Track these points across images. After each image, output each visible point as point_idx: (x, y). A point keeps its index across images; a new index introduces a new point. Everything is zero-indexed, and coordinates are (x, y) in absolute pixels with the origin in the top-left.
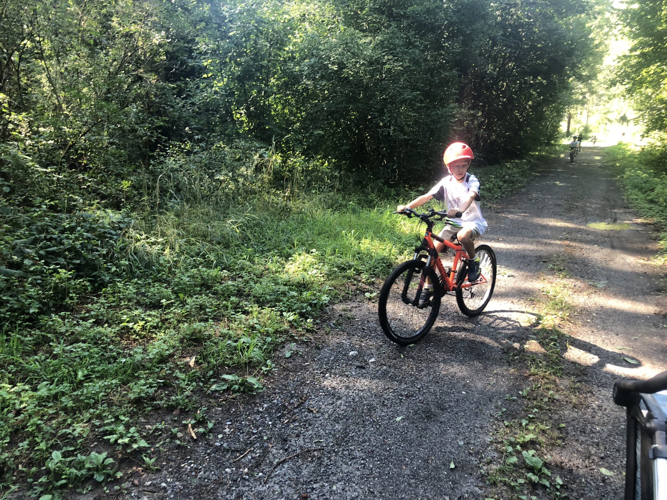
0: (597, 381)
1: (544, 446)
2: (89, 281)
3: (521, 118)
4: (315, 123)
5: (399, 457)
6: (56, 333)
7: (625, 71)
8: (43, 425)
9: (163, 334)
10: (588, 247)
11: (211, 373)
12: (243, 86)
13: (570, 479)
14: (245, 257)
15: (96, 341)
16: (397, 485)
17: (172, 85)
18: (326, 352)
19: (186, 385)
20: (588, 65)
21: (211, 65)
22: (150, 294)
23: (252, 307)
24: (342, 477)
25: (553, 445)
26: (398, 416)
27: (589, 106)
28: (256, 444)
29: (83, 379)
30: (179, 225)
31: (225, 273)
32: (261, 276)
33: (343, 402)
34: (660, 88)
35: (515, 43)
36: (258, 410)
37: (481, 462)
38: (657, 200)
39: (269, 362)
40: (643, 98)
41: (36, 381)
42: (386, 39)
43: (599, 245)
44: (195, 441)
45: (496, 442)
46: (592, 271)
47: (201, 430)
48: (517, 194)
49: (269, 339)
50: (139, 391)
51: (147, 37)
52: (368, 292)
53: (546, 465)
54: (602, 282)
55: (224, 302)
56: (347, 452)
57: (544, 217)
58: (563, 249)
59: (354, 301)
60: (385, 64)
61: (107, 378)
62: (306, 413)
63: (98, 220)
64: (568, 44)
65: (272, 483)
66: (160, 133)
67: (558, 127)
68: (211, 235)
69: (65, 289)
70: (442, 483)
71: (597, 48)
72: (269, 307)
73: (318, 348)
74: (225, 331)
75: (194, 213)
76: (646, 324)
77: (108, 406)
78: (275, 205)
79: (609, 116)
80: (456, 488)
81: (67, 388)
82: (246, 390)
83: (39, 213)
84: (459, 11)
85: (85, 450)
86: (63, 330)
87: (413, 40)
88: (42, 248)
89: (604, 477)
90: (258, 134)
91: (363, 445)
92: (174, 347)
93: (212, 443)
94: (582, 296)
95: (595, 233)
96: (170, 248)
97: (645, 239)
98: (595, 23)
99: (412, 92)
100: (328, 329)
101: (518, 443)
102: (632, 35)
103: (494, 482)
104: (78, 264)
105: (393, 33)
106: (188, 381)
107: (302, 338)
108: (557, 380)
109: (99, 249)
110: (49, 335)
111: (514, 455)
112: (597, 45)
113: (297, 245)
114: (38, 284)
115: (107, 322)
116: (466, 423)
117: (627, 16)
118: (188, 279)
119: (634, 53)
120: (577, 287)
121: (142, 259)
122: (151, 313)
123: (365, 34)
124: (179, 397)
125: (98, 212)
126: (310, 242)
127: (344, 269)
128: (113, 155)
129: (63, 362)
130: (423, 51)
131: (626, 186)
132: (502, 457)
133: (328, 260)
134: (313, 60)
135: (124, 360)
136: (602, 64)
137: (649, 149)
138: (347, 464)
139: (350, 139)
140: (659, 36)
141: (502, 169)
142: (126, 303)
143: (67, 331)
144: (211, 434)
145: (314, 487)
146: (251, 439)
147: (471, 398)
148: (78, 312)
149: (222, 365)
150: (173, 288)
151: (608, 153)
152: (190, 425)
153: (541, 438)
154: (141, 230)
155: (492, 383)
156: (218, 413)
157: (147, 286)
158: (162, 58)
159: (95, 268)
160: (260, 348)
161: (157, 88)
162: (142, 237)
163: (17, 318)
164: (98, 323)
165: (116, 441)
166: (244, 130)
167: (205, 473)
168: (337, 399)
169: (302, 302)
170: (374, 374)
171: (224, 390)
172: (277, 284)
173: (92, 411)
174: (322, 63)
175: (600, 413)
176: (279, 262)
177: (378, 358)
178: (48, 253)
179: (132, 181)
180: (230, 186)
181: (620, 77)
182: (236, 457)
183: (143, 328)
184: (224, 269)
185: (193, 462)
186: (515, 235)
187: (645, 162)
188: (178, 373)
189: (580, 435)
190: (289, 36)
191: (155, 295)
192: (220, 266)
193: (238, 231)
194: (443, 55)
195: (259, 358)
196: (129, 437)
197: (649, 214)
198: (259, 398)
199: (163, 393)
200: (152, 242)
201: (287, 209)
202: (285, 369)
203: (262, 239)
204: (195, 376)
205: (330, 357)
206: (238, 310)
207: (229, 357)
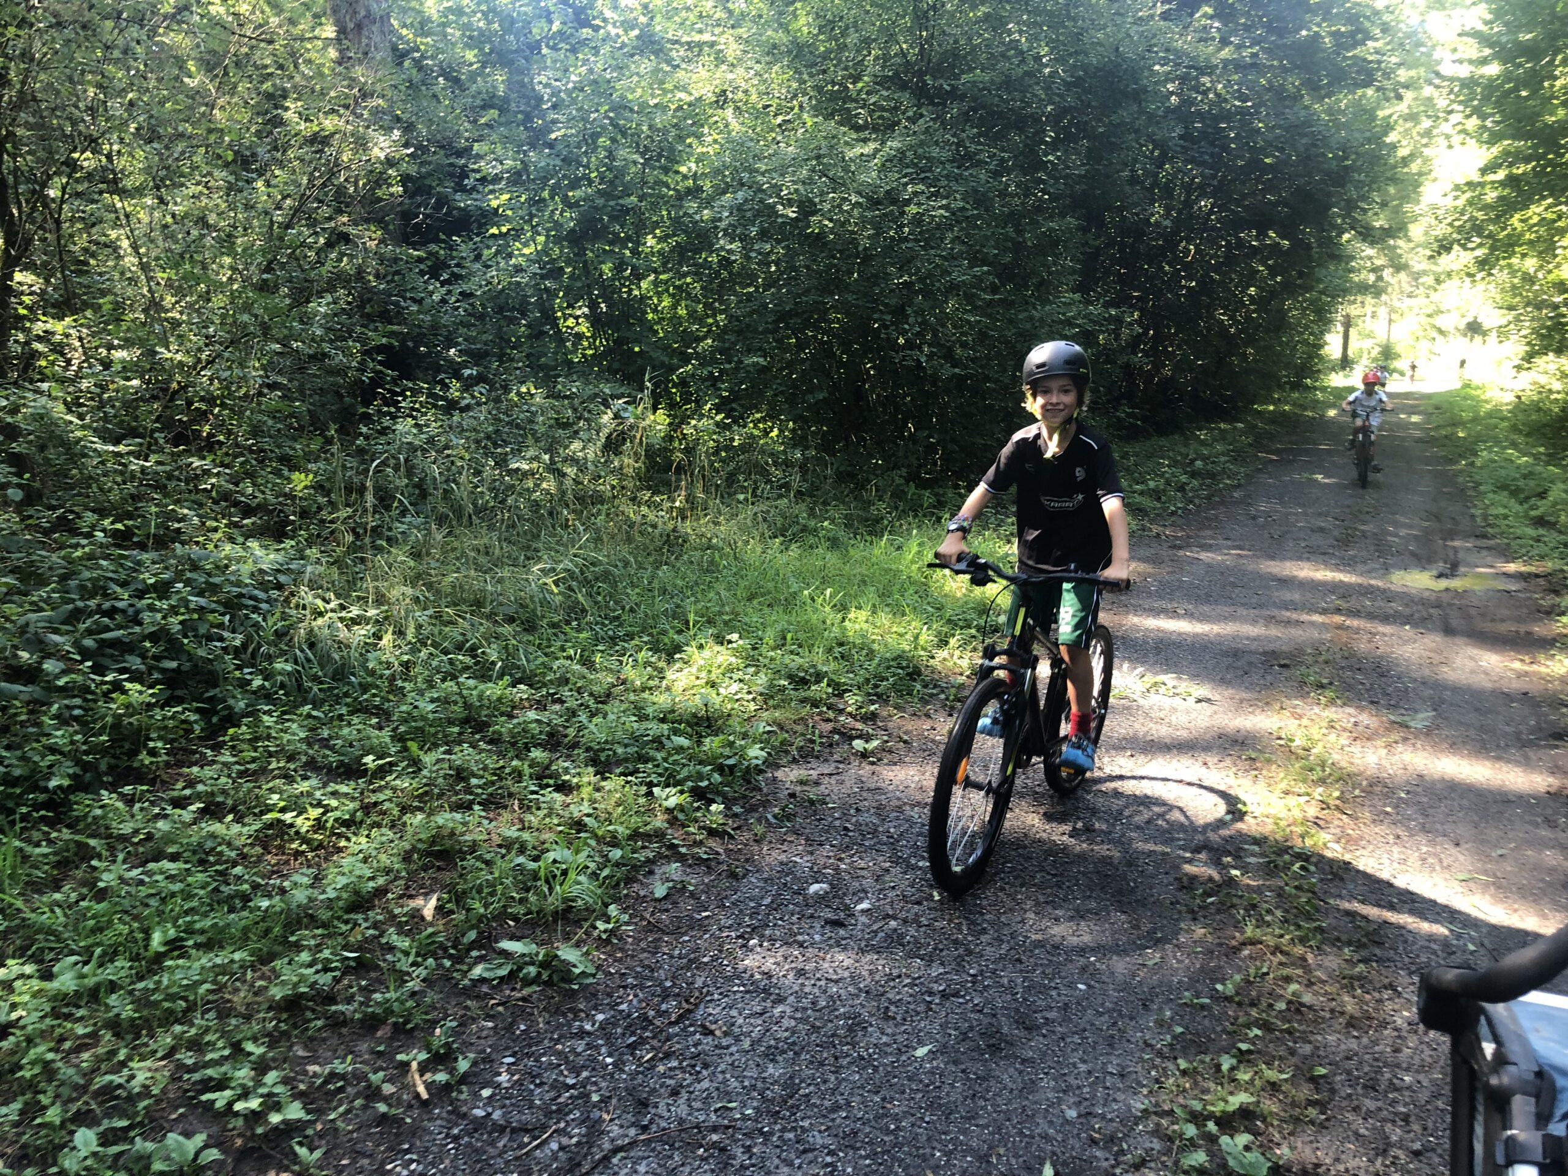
0: (1407, 960)
1: (1276, 1123)
2: (197, 710)
3: (1231, 326)
4: (746, 338)
5: (918, 1148)
6: (110, 836)
7: (1472, 219)
8: (60, 1064)
9: (363, 840)
10: (1389, 630)
11: (472, 935)
12: (582, 252)
14: (572, 652)
15: (202, 857)
17: (416, 253)
18: (752, 884)
19: (412, 965)
20: (1384, 205)
21: (508, 205)
22: (339, 742)
23: (579, 774)
25: (1297, 1120)
26: (921, 1043)
27: (1391, 298)
28: (571, 1112)
29: (162, 949)
30: (418, 576)
31: (522, 691)
32: (606, 698)
33: (788, 1010)
34: (1556, 256)
35: (1212, 154)
36: (581, 1028)
37: (1118, 1164)
38: (1552, 519)
39: (613, 911)
40: (1516, 281)
41: (51, 956)
42: (910, 147)
43: (1415, 625)
44: (425, 1104)
45: (1156, 1113)
46: (1397, 689)
47: (441, 1077)
48: (1222, 503)
49: (616, 854)
50: (295, 979)
51: (361, 144)
52: (859, 737)
53: (1276, 1171)
54: (1421, 716)
55: (515, 763)
56: (791, 1135)
57: (1284, 559)
58: (1328, 636)
59: (826, 760)
60: (908, 202)
61: (222, 947)
62: (698, 1036)
63: (227, 567)
64: (1335, 157)
66: (380, 363)
67: (1321, 347)
68: (492, 602)
69: (139, 730)
71: (1406, 166)
72: (622, 774)
73: (733, 875)
74: (512, 833)
75: (454, 549)
76: (1527, 818)
77: (220, 1017)
78: (650, 530)
79: (1439, 321)
81: (123, 973)
82: (555, 978)
83: (87, 549)
84: (1078, 82)
85: (154, 1127)
86: (127, 828)
87: (973, 148)
88: (89, 632)
90: (616, 366)
91: (833, 1116)
92: (388, 871)
93: (464, 1109)
94: (1372, 750)
95: (1407, 598)
96: (394, 633)
97: (1525, 610)
98: (1402, 107)
99: (971, 267)
100: (760, 829)
101: (1211, 1116)
102: (1485, 135)
104: (173, 670)
105: (927, 131)
106: (418, 954)
107: (696, 850)
108: (1310, 957)
109: (226, 634)
110: (92, 842)
111: (1200, 1147)
112: (1403, 158)
113: (696, 623)
114: (76, 719)
115: (233, 810)
116: (1084, 1062)
117: (1474, 92)
118: (431, 707)
119: (1491, 177)
120: (1360, 728)
121: (324, 660)
122: (337, 787)
123: (862, 135)
124: (391, 995)
125: (228, 547)
126: (726, 618)
127: (804, 682)
128: (272, 414)
129: (119, 908)
130: (997, 174)
131: (1480, 484)
132: (1170, 1150)
133: (767, 661)
134: (740, 195)
135: (265, 904)
136: (1418, 202)
137: (1535, 398)
138: (790, 1164)
139: (829, 375)
140: (1549, 138)
141: (1187, 446)
142: (281, 765)
143: (136, 832)
144: (464, 1088)
146: (561, 1100)
147: (1099, 999)
148: (167, 785)
149: (502, 916)
150: (397, 728)
151: (1437, 408)
152: (414, 1065)
153: (1268, 1102)
154: (328, 590)
155: (1150, 963)
156: (484, 1034)
157: (336, 723)
158: (393, 190)
159: (212, 679)
160: (594, 875)
161: (382, 260)
162: (328, 607)
163: (19, 801)
164: (212, 810)
165: (230, 1104)
166: (584, 356)
168: (773, 1002)
169: (701, 762)
170: (868, 940)
171: (502, 978)
172: (643, 718)
173: (178, 1028)
174: (761, 201)
175: (1413, 1040)
176: (650, 664)
177: (879, 900)
178: (102, 643)
179: (316, 474)
180: (544, 485)
181: (1459, 233)
182: (522, 1146)
183: (319, 825)
184: (520, 681)
185: (415, 1157)
186: (1216, 602)
187: (1526, 429)
188: (393, 937)
189: (1363, 1096)
190: (688, 141)
191: (351, 746)
192: (511, 675)
193: (556, 591)
194: (1043, 182)
195: (591, 901)
196: (262, 1096)
197: (1535, 552)
198: (586, 998)
199: (355, 985)
200: (352, 619)
201: (677, 538)
202: (651, 927)
203: (615, 610)
204: (434, 942)
205: (762, 898)
206: (545, 781)
207: (517, 896)
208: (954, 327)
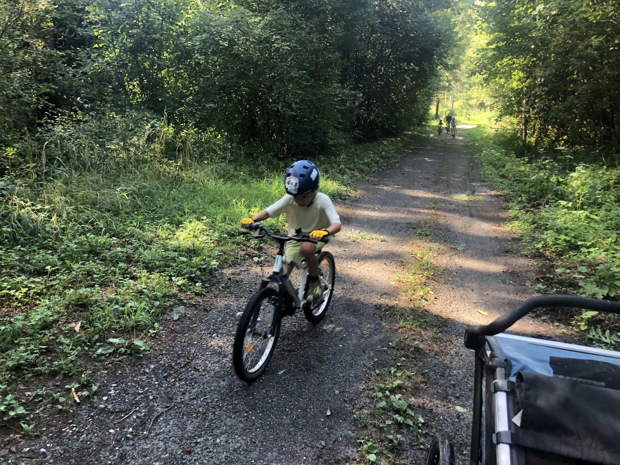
0: (455, 331)
1: (410, 390)
3: (396, 100)
4: (207, 96)
5: (280, 408)
7: (483, 63)
9: (47, 301)
10: (451, 215)
11: (97, 337)
12: (136, 57)
13: (430, 417)
14: (135, 224)
16: (277, 434)
17: (60, 53)
18: (214, 313)
19: (71, 350)
20: (452, 56)
21: (102, 35)
22: (34, 261)
23: (140, 272)
24: (226, 430)
25: (417, 389)
26: (281, 369)
27: (454, 92)
28: (141, 403)
30: (67, 193)
31: (114, 240)
32: (151, 242)
35: (391, 31)
36: (144, 371)
37: (354, 408)
38: (507, 175)
39: (156, 325)
40: (497, 87)
42: (274, 20)
43: (460, 214)
44: (79, 404)
45: (368, 390)
46: (453, 236)
47: (85, 393)
48: (392, 168)
49: (157, 303)
50: (18, 358)
52: (256, 256)
53: (410, 406)
54: (462, 246)
55: (112, 268)
56: (231, 407)
57: (414, 189)
58: (430, 217)
59: (243, 265)
60: (273, 43)
62: (193, 372)
64: (436, 35)
65: (157, 440)
66: (46, 100)
67: (428, 110)
68: (100, 203)
70: (318, 430)
71: (460, 41)
72: (158, 272)
73: (206, 310)
74: (112, 296)
75: (82, 181)
76: (496, 281)
78: (167, 174)
79: (470, 102)
80: (332, 433)
82: (133, 352)
87: (299, 22)
89: (458, 414)
90: (151, 106)
91: (247, 398)
92: (59, 313)
93: (96, 405)
94: (445, 258)
95: (457, 204)
96: (57, 216)
97: (498, 208)
98: (460, 18)
99: (299, 71)
100: (216, 292)
101: (387, 389)
102: (489, 30)
103: (365, 425)
105: (281, 13)
106: (73, 346)
107: (191, 301)
108: (422, 332)
111: (383, 400)
112: (460, 38)
113: (188, 212)
116: (342, 373)
117: (486, 13)
118: (75, 246)
119: (491, 47)
120: (440, 250)
121: (26, 227)
122: (34, 279)
123: (255, 14)
124: (62, 362)
126: (201, 210)
127: (233, 235)
130: (309, 33)
131: (483, 162)
132: (373, 402)
133: (218, 227)
134: (204, 36)
135: (3, 328)
136: (464, 56)
137: (502, 132)
138: (231, 417)
139: (241, 113)
140: (512, 32)
141: (379, 146)
142: (8, 271)
144: (95, 397)
145: (199, 441)
146: (137, 399)
147: (347, 350)
149: (109, 329)
150: (60, 255)
151: (469, 135)
152: (73, 389)
153: (407, 383)
154: (26, 197)
155: (366, 336)
156: (103, 376)
157: (32, 253)
158: (49, 24)
160: (148, 312)
161: (45, 54)
162: (26, 205)
166: (137, 102)
167: (87, 435)
168: (223, 357)
169: (192, 267)
171: (110, 353)
172: (166, 250)
174: (213, 39)
175: (457, 359)
176: (169, 229)
179: (18, 148)
180: (121, 155)
181: (479, 68)
182: (120, 418)
183: (26, 295)
184: (113, 236)
185: (75, 425)
186: (389, 205)
187: (499, 143)
188: (62, 339)
189: (440, 379)
190: (181, 12)
191: (40, 262)
192: (110, 233)
193: (128, 198)
194: (327, 38)
195: (147, 322)
196: (5, 405)
197: (501, 187)
198: (146, 360)
199: (45, 359)
200: (37, 210)
201: (179, 178)
202: (172, 331)
203: (153, 207)
204: (80, 340)
205: (218, 318)
206: (126, 276)
207: (116, 321)
208: (292, 95)
